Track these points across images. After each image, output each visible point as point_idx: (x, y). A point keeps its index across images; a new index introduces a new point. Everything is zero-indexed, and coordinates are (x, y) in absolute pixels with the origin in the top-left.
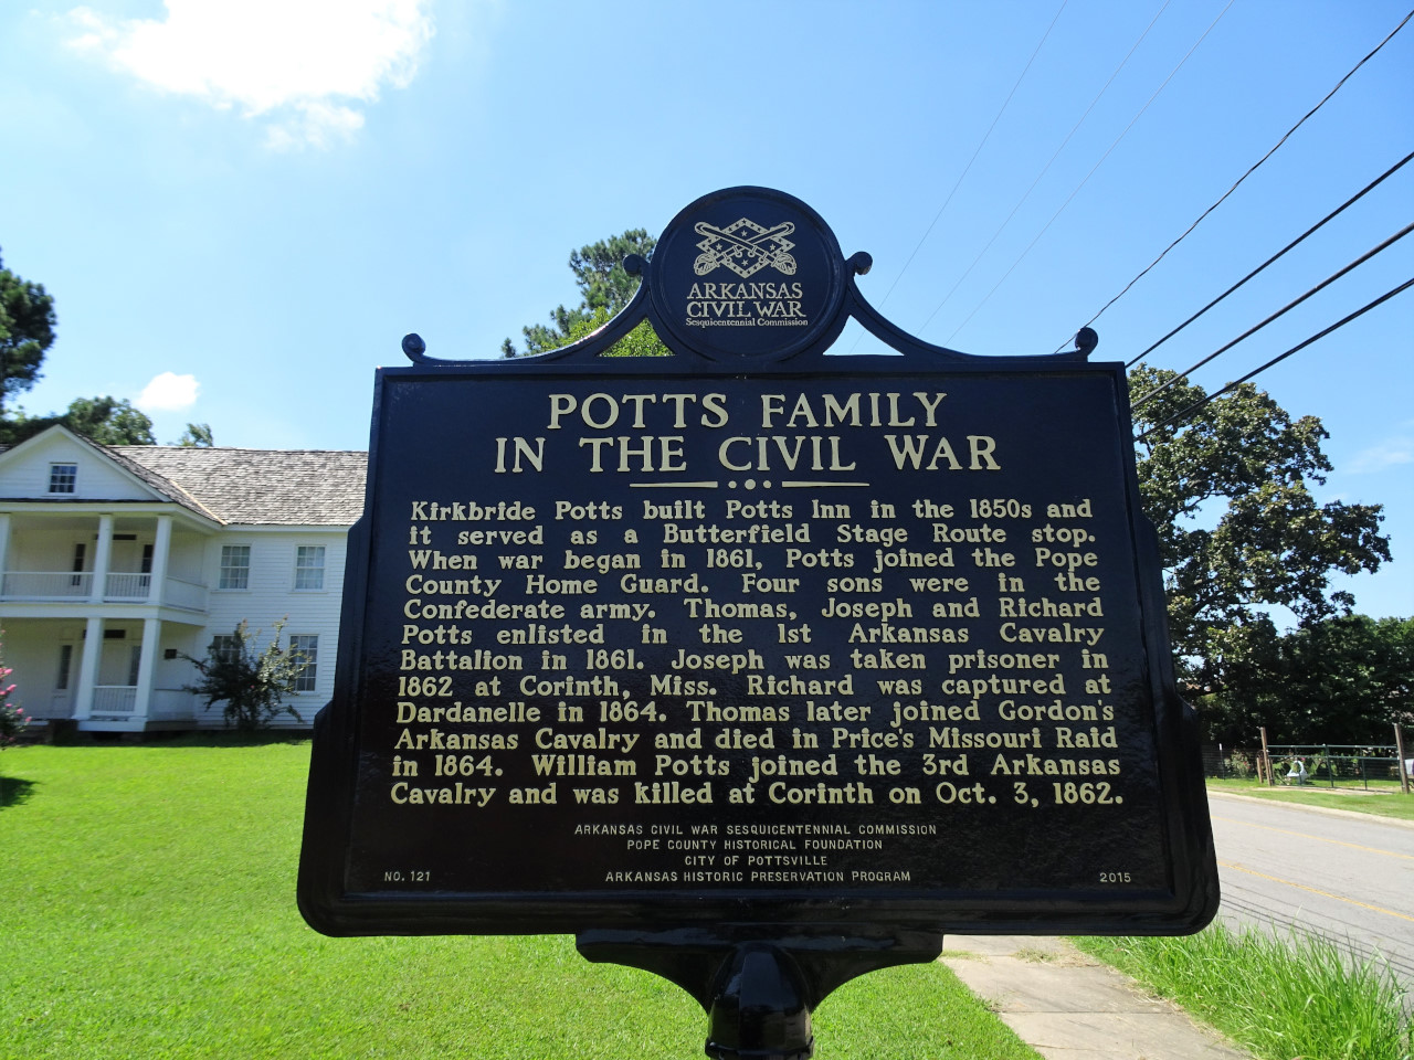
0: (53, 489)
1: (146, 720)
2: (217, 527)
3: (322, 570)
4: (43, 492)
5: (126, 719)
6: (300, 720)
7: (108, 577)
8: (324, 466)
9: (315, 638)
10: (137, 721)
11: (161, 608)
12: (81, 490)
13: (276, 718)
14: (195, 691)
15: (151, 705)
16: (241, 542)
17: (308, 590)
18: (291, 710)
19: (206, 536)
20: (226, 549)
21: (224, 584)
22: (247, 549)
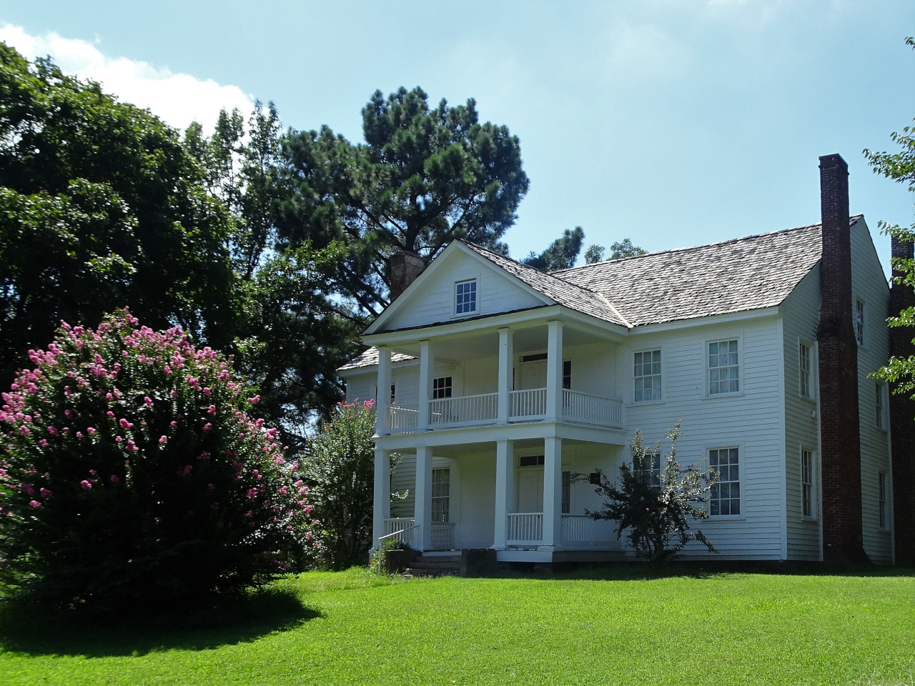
0: (459, 310)
1: (552, 549)
2: (624, 332)
3: (737, 369)
4: (451, 314)
5: (536, 548)
6: (711, 548)
7: (511, 395)
8: (752, 251)
9: (735, 451)
10: (544, 555)
11: (557, 424)
12: (483, 306)
13: (686, 548)
14: (597, 516)
15: (559, 530)
16: (650, 346)
17: (724, 394)
18: (700, 537)
19: (617, 344)
20: (637, 355)
21: (638, 397)
22: (657, 353)
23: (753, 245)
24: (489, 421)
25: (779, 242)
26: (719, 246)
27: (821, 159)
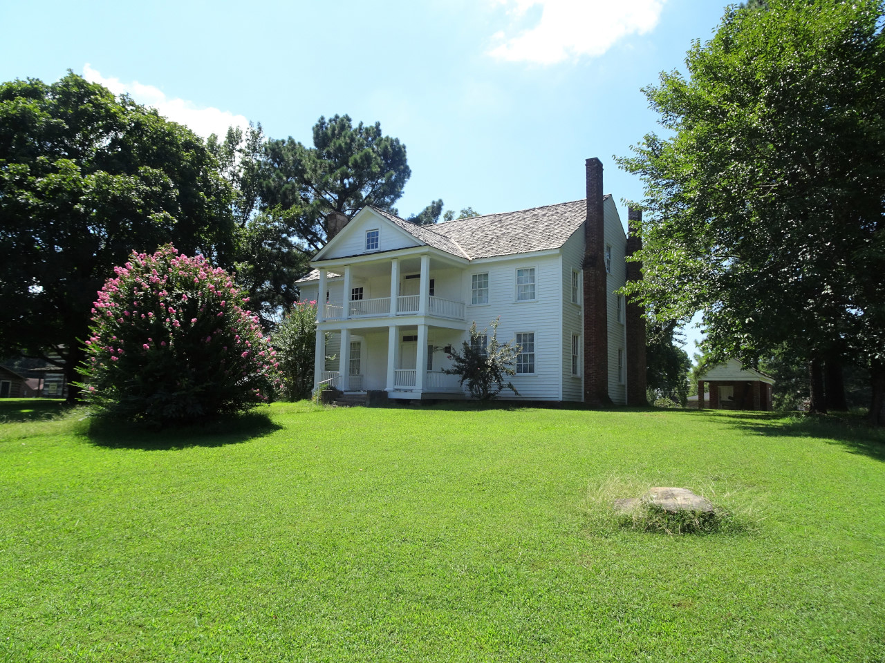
0: (368, 248)
1: (421, 391)
2: (467, 262)
3: (534, 286)
4: (362, 249)
5: (411, 391)
6: (517, 394)
7: (398, 299)
9: (532, 335)
10: (416, 395)
11: (425, 317)
12: (382, 245)
13: (501, 392)
14: (448, 372)
15: (426, 380)
16: (482, 271)
17: (526, 301)
18: (510, 386)
19: (462, 269)
20: (474, 276)
21: (474, 301)
22: (486, 275)
23: (545, 212)
24: (385, 314)
25: (560, 210)
26: (525, 211)
27: (587, 160)
